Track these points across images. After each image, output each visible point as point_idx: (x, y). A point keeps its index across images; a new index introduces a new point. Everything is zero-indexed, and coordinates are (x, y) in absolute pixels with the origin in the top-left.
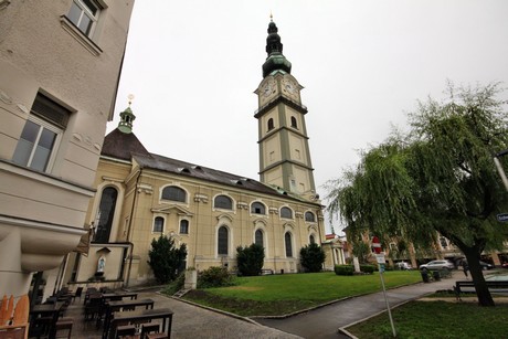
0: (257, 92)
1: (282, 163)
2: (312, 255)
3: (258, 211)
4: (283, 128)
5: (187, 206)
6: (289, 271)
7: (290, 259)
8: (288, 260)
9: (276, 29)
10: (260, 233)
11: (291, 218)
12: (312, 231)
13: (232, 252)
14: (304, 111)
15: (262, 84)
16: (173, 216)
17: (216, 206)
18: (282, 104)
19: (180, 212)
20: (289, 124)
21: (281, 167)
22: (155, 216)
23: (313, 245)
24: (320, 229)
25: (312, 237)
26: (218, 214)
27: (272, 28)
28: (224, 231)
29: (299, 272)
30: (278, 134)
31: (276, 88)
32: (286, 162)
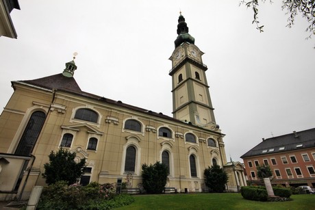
0: (171, 58)
1: (189, 104)
2: (215, 175)
3: (165, 135)
4: (189, 79)
5: (98, 126)
6: (194, 190)
7: (195, 179)
8: (192, 180)
9: (184, 19)
10: (166, 154)
11: (195, 142)
12: (214, 155)
13: (138, 170)
14: (205, 69)
15: (174, 53)
16: (83, 134)
17: (126, 128)
18: (188, 63)
19: (89, 130)
20: (194, 77)
21: (188, 107)
22: (65, 132)
23: (215, 166)
24: (222, 153)
25: (214, 160)
26: (127, 135)
27: (181, 19)
28: (132, 151)
29: (203, 191)
30: (186, 84)
31: (184, 54)
32: (192, 103)
